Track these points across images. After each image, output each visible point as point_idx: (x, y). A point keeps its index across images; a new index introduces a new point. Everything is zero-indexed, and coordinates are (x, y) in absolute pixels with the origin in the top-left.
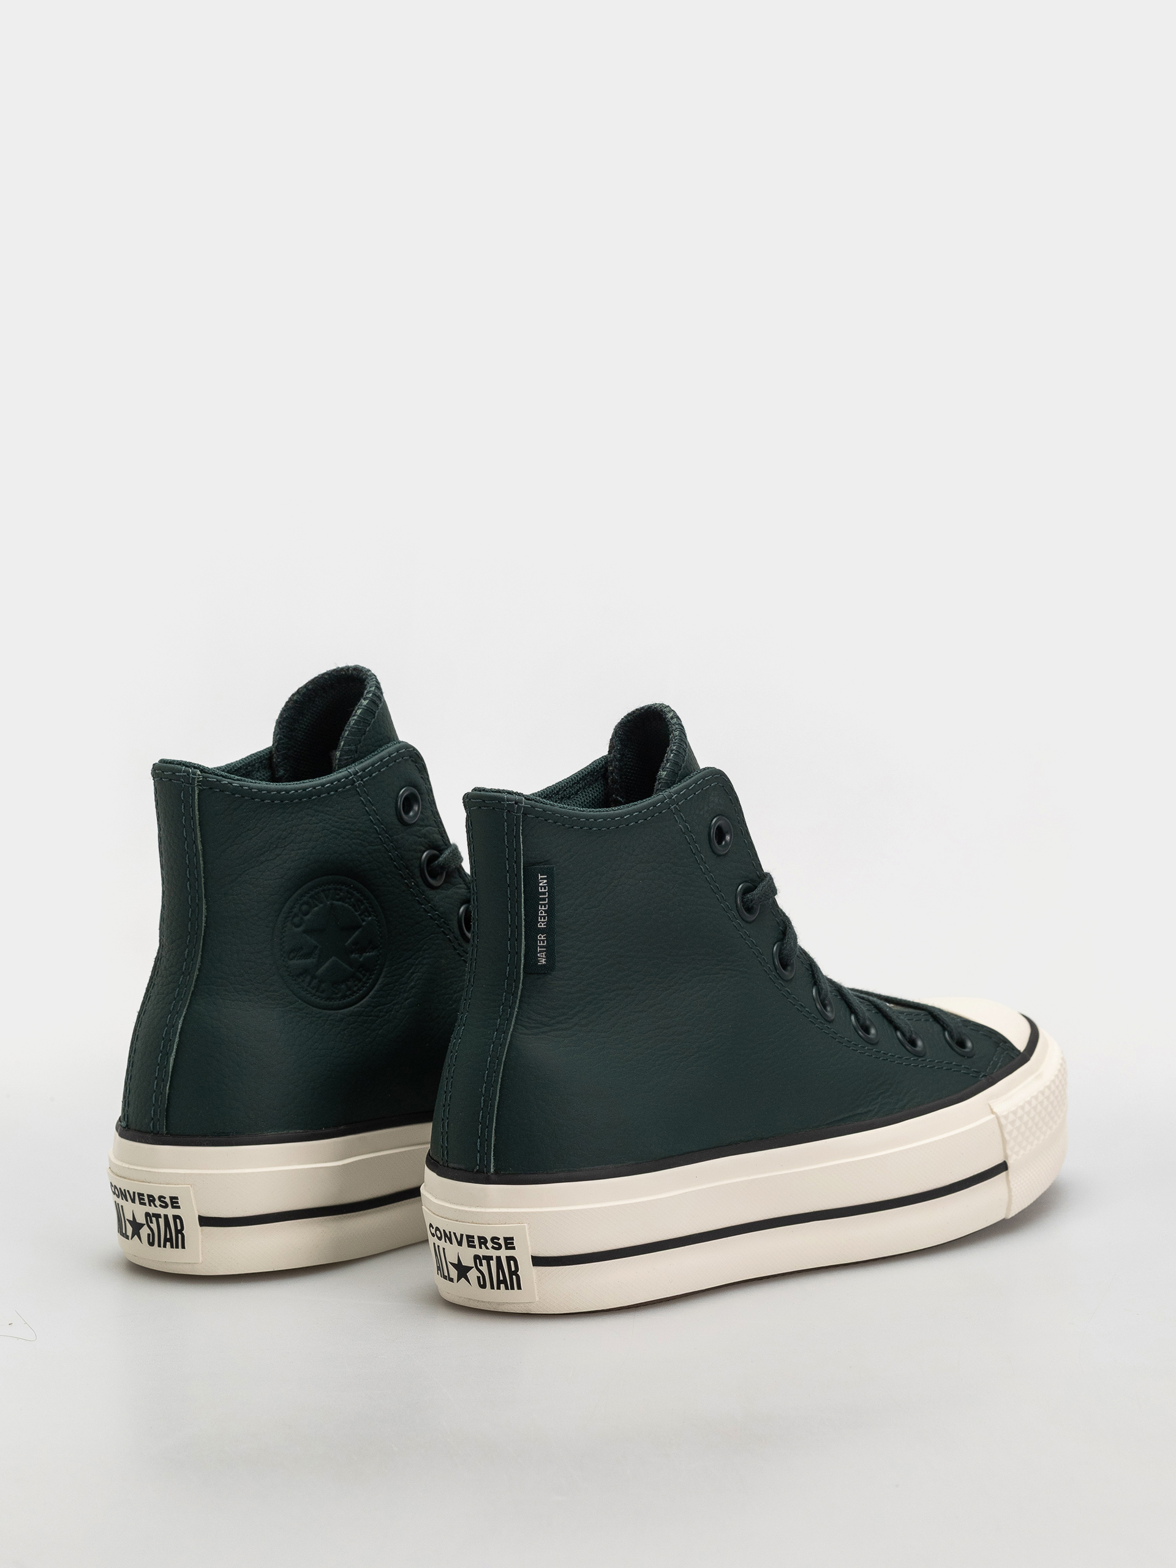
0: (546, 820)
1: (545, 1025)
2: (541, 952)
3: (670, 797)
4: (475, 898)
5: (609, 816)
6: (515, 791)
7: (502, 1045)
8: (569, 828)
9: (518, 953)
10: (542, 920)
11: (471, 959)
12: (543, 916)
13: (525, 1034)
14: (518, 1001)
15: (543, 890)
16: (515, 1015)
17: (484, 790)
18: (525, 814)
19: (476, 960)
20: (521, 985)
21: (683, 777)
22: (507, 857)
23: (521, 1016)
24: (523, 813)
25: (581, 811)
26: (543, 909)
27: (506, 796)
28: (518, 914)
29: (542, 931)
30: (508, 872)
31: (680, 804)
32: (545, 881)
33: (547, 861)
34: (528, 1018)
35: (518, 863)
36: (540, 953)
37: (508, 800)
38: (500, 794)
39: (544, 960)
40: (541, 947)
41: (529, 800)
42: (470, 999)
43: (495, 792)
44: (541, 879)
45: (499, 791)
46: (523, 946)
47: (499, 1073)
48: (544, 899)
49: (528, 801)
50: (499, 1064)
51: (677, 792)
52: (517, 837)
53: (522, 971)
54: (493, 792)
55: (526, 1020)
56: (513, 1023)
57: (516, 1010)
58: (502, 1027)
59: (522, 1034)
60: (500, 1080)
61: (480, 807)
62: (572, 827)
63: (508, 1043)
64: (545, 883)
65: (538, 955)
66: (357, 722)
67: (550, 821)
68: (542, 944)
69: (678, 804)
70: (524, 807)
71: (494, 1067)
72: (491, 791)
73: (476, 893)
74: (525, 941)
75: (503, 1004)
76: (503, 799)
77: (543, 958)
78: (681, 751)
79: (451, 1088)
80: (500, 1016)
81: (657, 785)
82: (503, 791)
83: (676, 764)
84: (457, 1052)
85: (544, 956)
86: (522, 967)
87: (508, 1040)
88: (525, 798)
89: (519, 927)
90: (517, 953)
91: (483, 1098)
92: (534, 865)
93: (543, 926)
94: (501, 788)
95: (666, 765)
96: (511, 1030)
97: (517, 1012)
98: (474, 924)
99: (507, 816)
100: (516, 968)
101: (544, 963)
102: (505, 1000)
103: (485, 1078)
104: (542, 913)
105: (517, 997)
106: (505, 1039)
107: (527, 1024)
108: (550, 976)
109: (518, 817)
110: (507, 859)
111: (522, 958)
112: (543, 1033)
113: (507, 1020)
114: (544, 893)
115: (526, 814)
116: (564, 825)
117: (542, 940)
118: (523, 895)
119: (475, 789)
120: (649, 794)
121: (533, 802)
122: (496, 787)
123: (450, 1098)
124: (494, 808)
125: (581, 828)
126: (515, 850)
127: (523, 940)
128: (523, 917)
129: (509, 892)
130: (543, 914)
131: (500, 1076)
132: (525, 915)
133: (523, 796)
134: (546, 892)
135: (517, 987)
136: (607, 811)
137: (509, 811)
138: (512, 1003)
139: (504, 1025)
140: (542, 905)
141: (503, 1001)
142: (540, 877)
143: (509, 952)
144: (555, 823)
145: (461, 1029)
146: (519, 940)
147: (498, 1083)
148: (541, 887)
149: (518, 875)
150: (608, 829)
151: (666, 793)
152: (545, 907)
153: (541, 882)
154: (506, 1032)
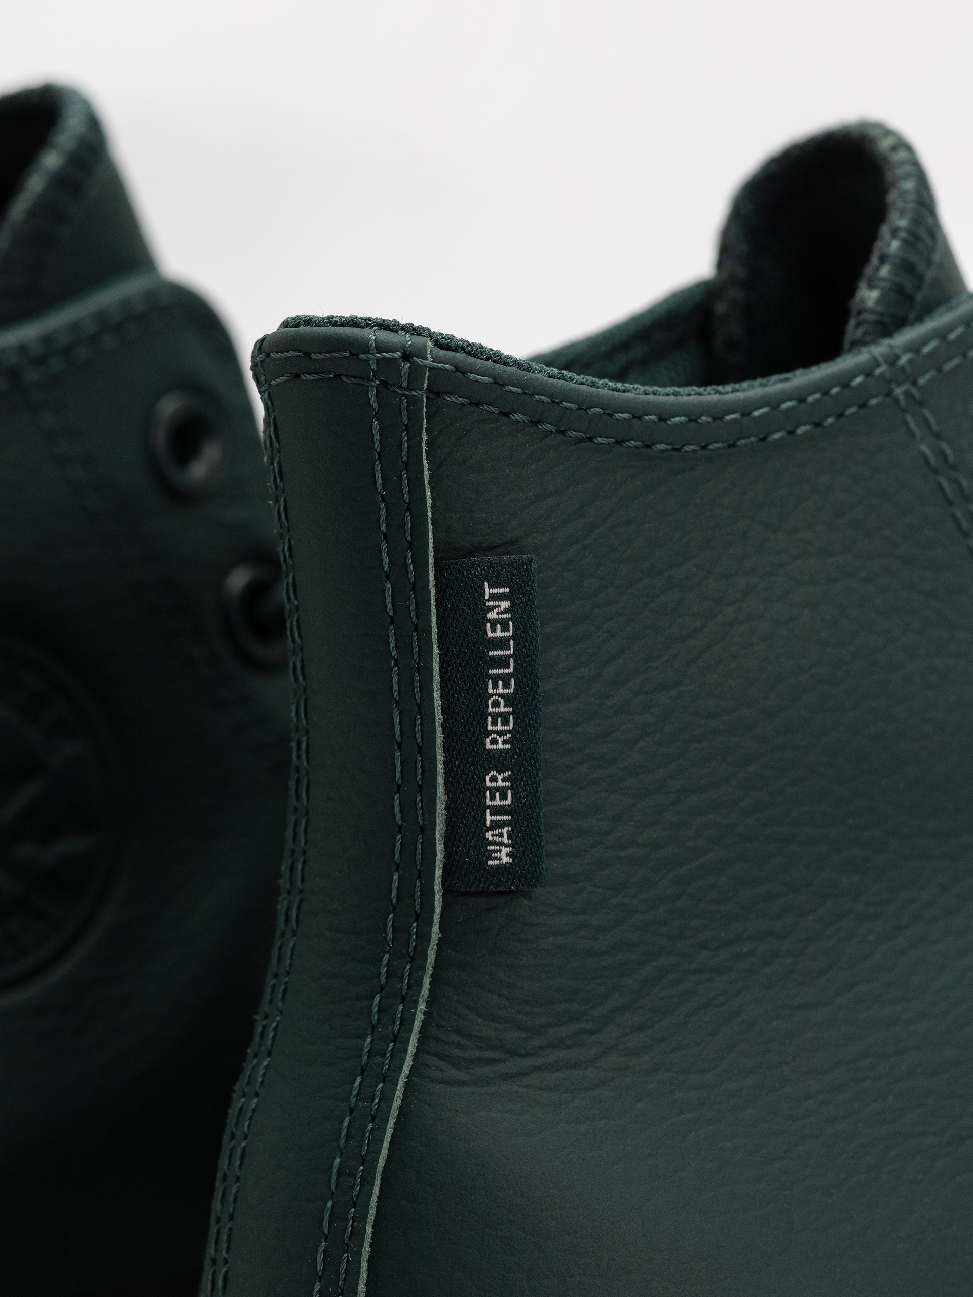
0: (506, 415)
1: (516, 1054)
2: (496, 825)
3: (892, 360)
4: (299, 664)
5: (705, 409)
6: (403, 321)
7: (379, 1118)
8: (580, 441)
9: (427, 831)
10: (499, 727)
11: (293, 851)
12: (500, 715)
13: (447, 1082)
14: (427, 981)
15: (499, 634)
16: (417, 1025)
17: (309, 321)
18: (435, 393)
19: (304, 852)
20: (436, 928)
21: (928, 310)
22: (383, 528)
23: (438, 1026)
24: (429, 389)
25: (618, 390)
26: (501, 690)
27: (371, 335)
28: (424, 708)
29: (498, 761)
30: (388, 577)
31: (922, 381)
32: (505, 605)
33: (511, 542)
34: (459, 1033)
35: (417, 546)
36: (492, 828)
37: (380, 348)
38: (356, 331)
39: (505, 850)
40: (496, 811)
41: (447, 347)
42: (288, 973)
43: (341, 325)
44: (493, 597)
45: (353, 322)
46: (440, 808)
47: (367, 1206)
48: (502, 662)
49: (442, 353)
50: (367, 1181)
51: (914, 348)
52: (413, 465)
53: (438, 887)
54: (335, 324)
55: (456, 1038)
56: (411, 1049)
57: (422, 1006)
58: (379, 1060)
59: (436, 1081)
60: (369, 1229)
61: (297, 376)
62: (590, 439)
63: (394, 1113)
64: (505, 611)
65: (489, 835)
66: (32, 213)
67: (518, 417)
68: (498, 802)
69: (914, 383)
70: (431, 369)
71: (353, 1187)
72: (331, 321)
73: (301, 649)
74: (447, 792)
75: (382, 988)
76: (364, 346)
77: (501, 844)
78: (923, 233)
79: (228, 1249)
80: (373, 1028)
81: (852, 331)
82: (368, 323)
83: (907, 268)
84: (246, 1137)
85: (506, 840)
86: (438, 873)
87: (397, 1103)
88: (437, 343)
89: (426, 750)
90: (422, 831)
91: (317, 1287)
92: (470, 553)
93: (500, 746)
94: (362, 312)
95: (877, 269)
96: (406, 1070)
97: (425, 1013)
98: (299, 743)
99: (378, 401)
100: (419, 877)
101: (506, 860)
102: (388, 975)
103: (326, 1223)
104: (496, 704)
105: (423, 969)
106: (387, 1099)
107: (456, 1052)
108: (526, 902)
109: (414, 402)
110: (385, 536)
111: (440, 847)
112: (507, 1077)
113: (395, 1038)
114: (502, 643)
115: (438, 394)
116: (563, 432)
117: (497, 789)
118: (436, 650)
119: (285, 324)
120: (832, 351)
121: (461, 356)
122: (345, 312)
123: (225, 1279)
124: (337, 376)
125: (618, 443)
126: (408, 509)
127: (441, 790)
128: (439, 718)
129: (392, 640)
130: (502, 709)
131: (371, 1218)
132: (443, 712)
133: (430, 335)
134: (507, 639)
135: (424, 937)
136: (700, 394)
137: (384, 383)
138: (409, 986)
139: (384, 1055)
140: (495, 679)
141: (383, 980)
142: (488, 591)
143: (400, 827)
144: (536, 423)
145: (259, 1064)
146: (427, 789)
147: (363, 1239)
148: (494, 623)
149: (419, 587)
150: (704, 448)
151: (880, 349)
152: (506, 685)
153: (492, 609)
154: (389, 1079)
